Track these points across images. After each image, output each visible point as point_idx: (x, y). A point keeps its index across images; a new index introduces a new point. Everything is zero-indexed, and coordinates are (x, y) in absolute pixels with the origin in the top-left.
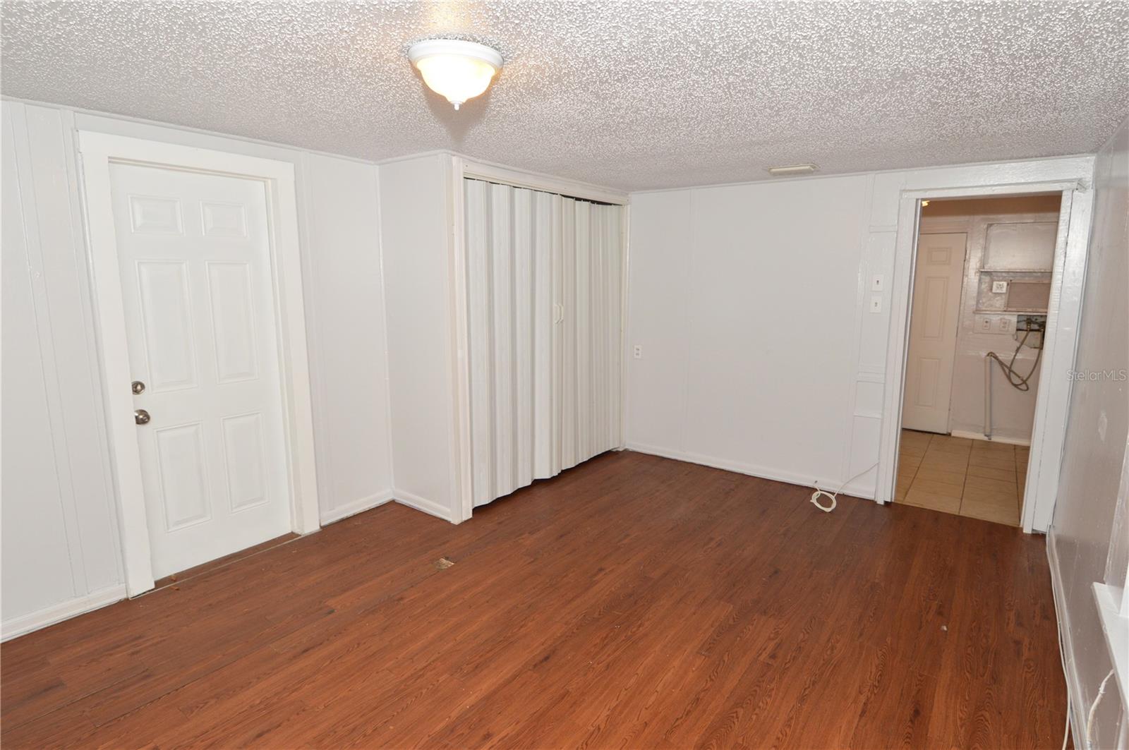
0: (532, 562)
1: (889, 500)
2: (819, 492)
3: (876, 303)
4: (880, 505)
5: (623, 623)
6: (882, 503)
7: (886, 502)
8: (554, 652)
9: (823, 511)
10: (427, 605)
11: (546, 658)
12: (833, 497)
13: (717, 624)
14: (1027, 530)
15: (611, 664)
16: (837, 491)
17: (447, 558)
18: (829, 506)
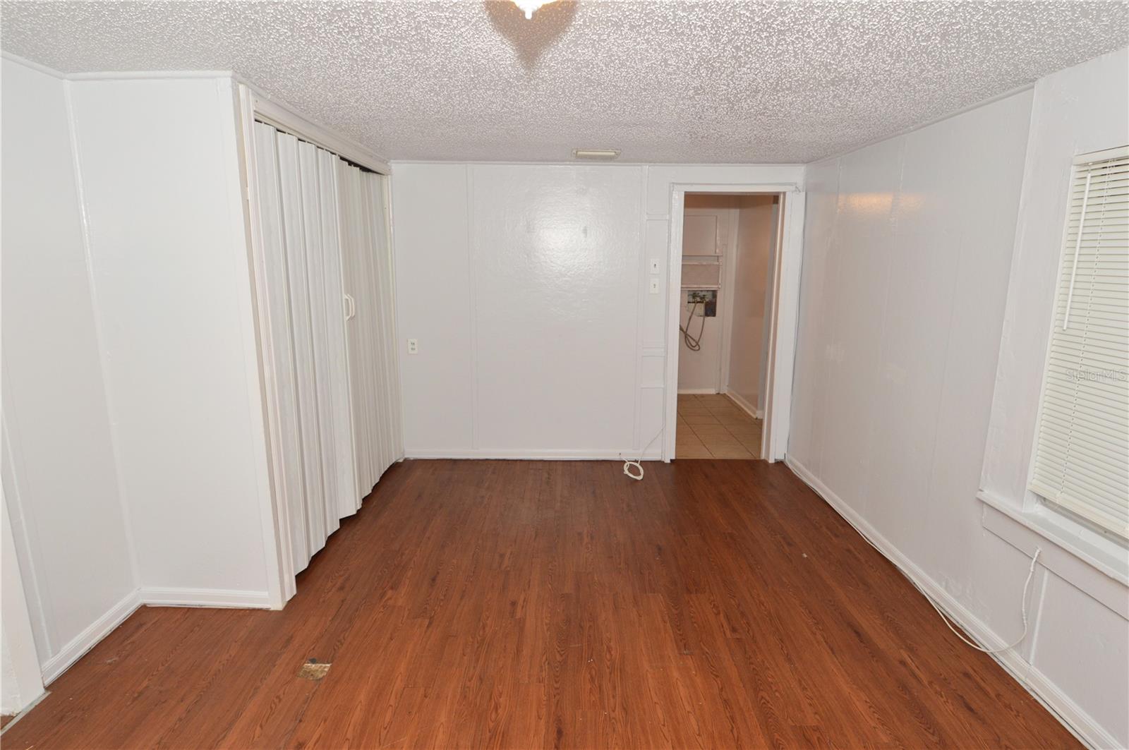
0: (430, 623)
1: (674, 458)
2: (628, 463)
3: (655, 285)
4: (667, 464)
5: (592, 654)
6: (669, 462)
7: (671, 460)
8: (559, 721)
9: (636, 480)
10: (349, 735)
11: (560, 733)
12: (638, 465)
13: (667, 617)
14: (771, 461)
15: (625, 706)
16: (640, 458)
17: (313, 661)
18: (640, 474)
